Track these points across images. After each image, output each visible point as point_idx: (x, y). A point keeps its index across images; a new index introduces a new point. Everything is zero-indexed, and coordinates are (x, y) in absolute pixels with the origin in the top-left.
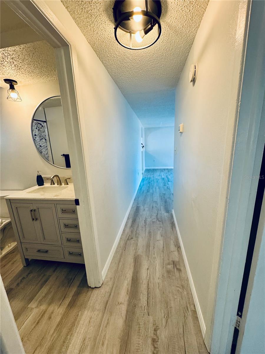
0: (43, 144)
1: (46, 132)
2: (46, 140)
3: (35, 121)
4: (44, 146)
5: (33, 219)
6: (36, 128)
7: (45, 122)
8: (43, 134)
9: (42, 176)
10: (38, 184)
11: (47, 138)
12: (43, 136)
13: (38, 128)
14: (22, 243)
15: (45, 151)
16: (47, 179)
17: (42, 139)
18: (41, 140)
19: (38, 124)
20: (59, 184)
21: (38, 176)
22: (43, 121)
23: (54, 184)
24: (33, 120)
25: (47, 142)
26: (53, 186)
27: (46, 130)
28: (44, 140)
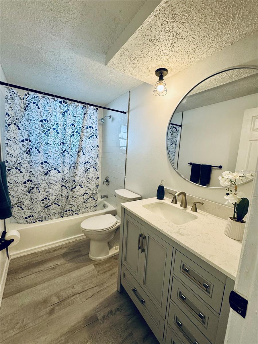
0: (172, 150)
1: (179, 137)
2: (176, 145)
3: (171, 125)
4: (172, 151)
5: (139, 248)
6: (170, 133)
7: (180, 126)
8: (175, 139)
9: (164, 187)
10: (157, 195)
11: (178, 143)
12: (174, 141)
13: (172, 132)
14: (122, 264)
15: (172, 156)
16: (170, 193)
17: (173, 144)
18: (171, 145)
19: (173, 129)
20: (183, 206)
21: (160, 187)
22: (179, 125)
23: (176, 203)
24: (170, 123)
25: (177, 147)
26: (174, 205)
27: (179, 135)
28: (174, 145)
